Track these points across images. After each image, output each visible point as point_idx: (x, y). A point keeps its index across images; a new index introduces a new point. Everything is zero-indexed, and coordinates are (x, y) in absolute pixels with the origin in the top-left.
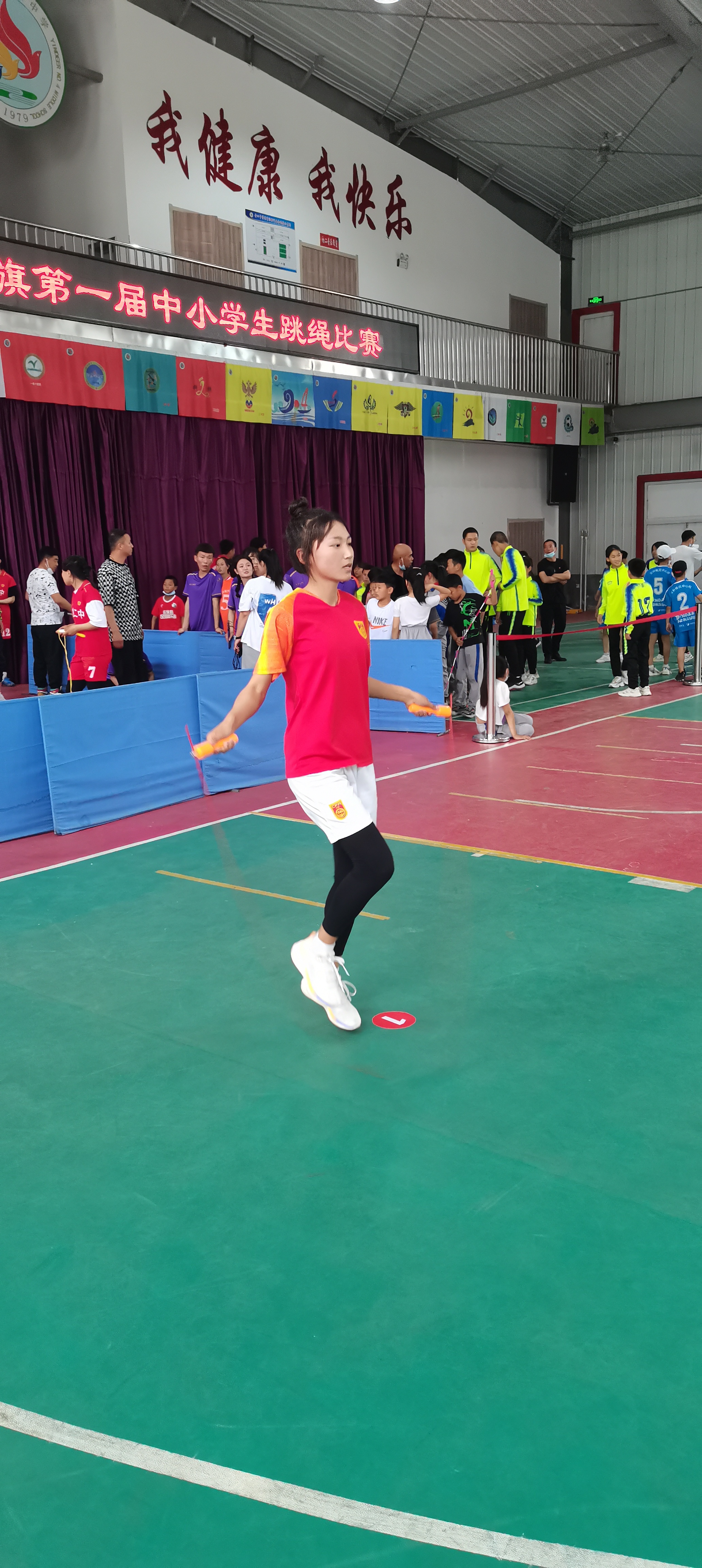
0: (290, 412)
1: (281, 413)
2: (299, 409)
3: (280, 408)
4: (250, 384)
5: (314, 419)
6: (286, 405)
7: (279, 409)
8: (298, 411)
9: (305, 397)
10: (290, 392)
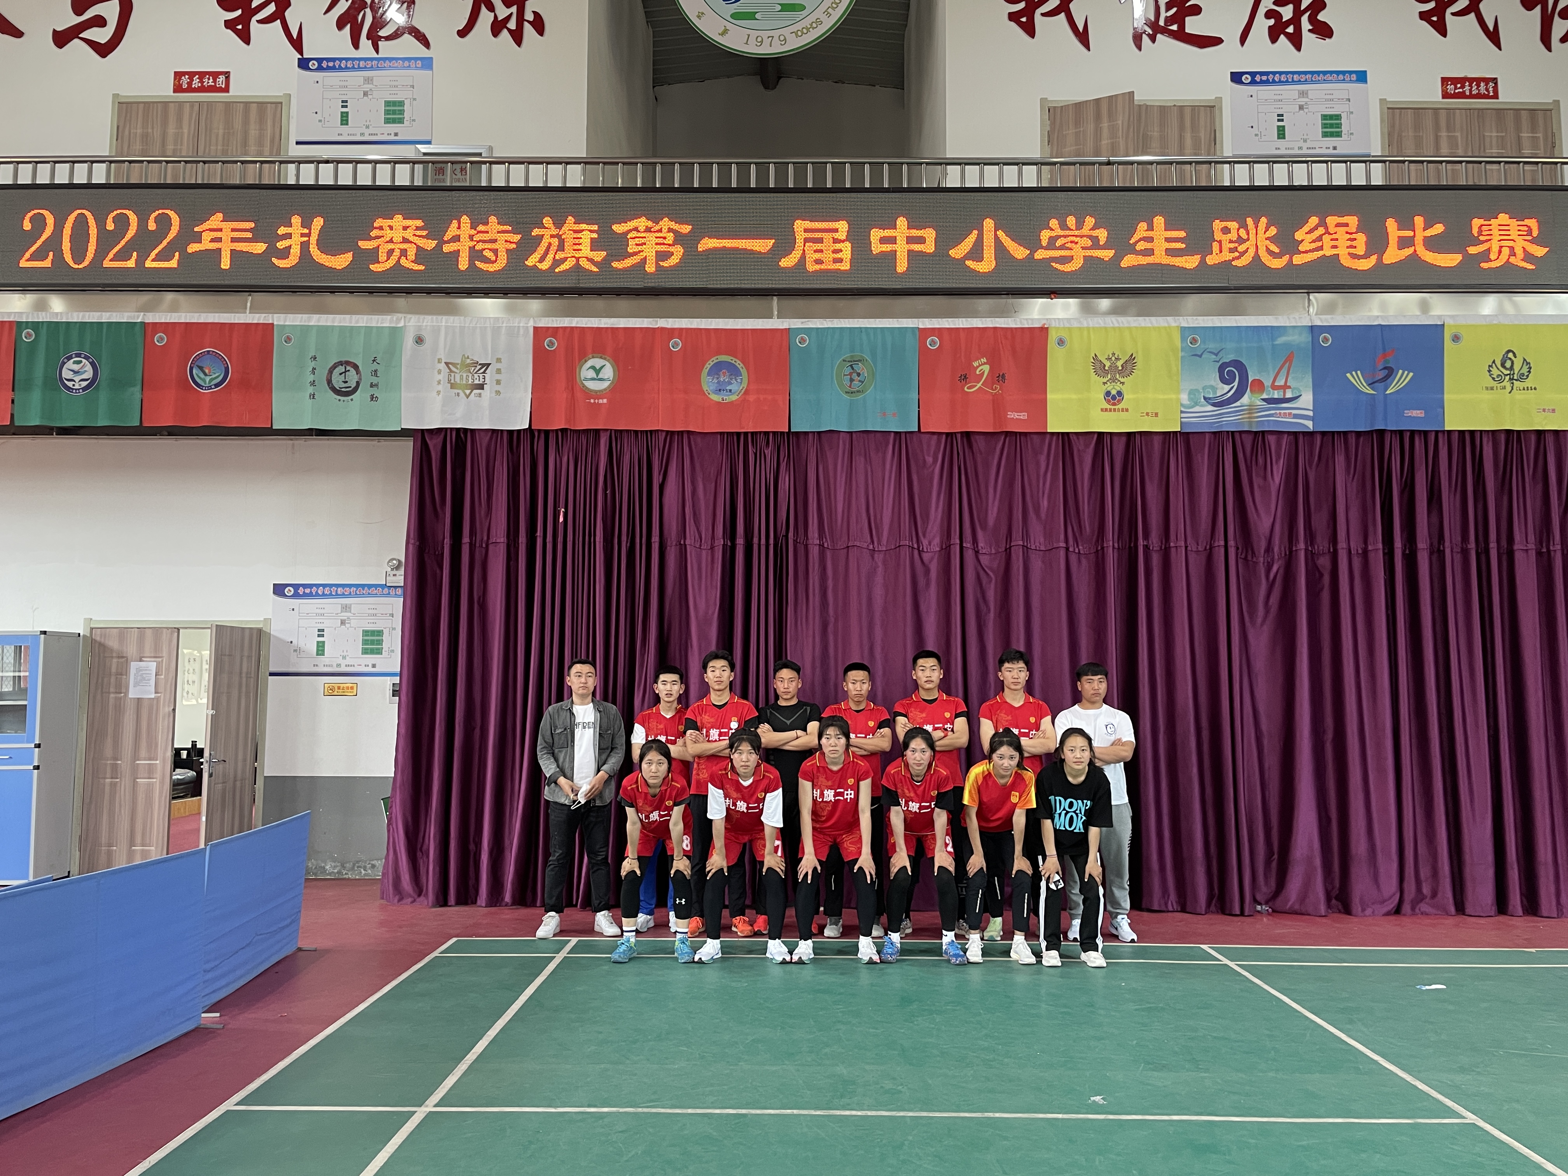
0: (1238, 404)
1: (1210, 408)
2: (1265, 396)
3: (1205, 398)
4: (1117, 359)
5: (1311, 413)
6: (1223, 390)
7: (1202, 400)
8: (1263, 400)
9: (1284, 371)
10: (1239, 365)
